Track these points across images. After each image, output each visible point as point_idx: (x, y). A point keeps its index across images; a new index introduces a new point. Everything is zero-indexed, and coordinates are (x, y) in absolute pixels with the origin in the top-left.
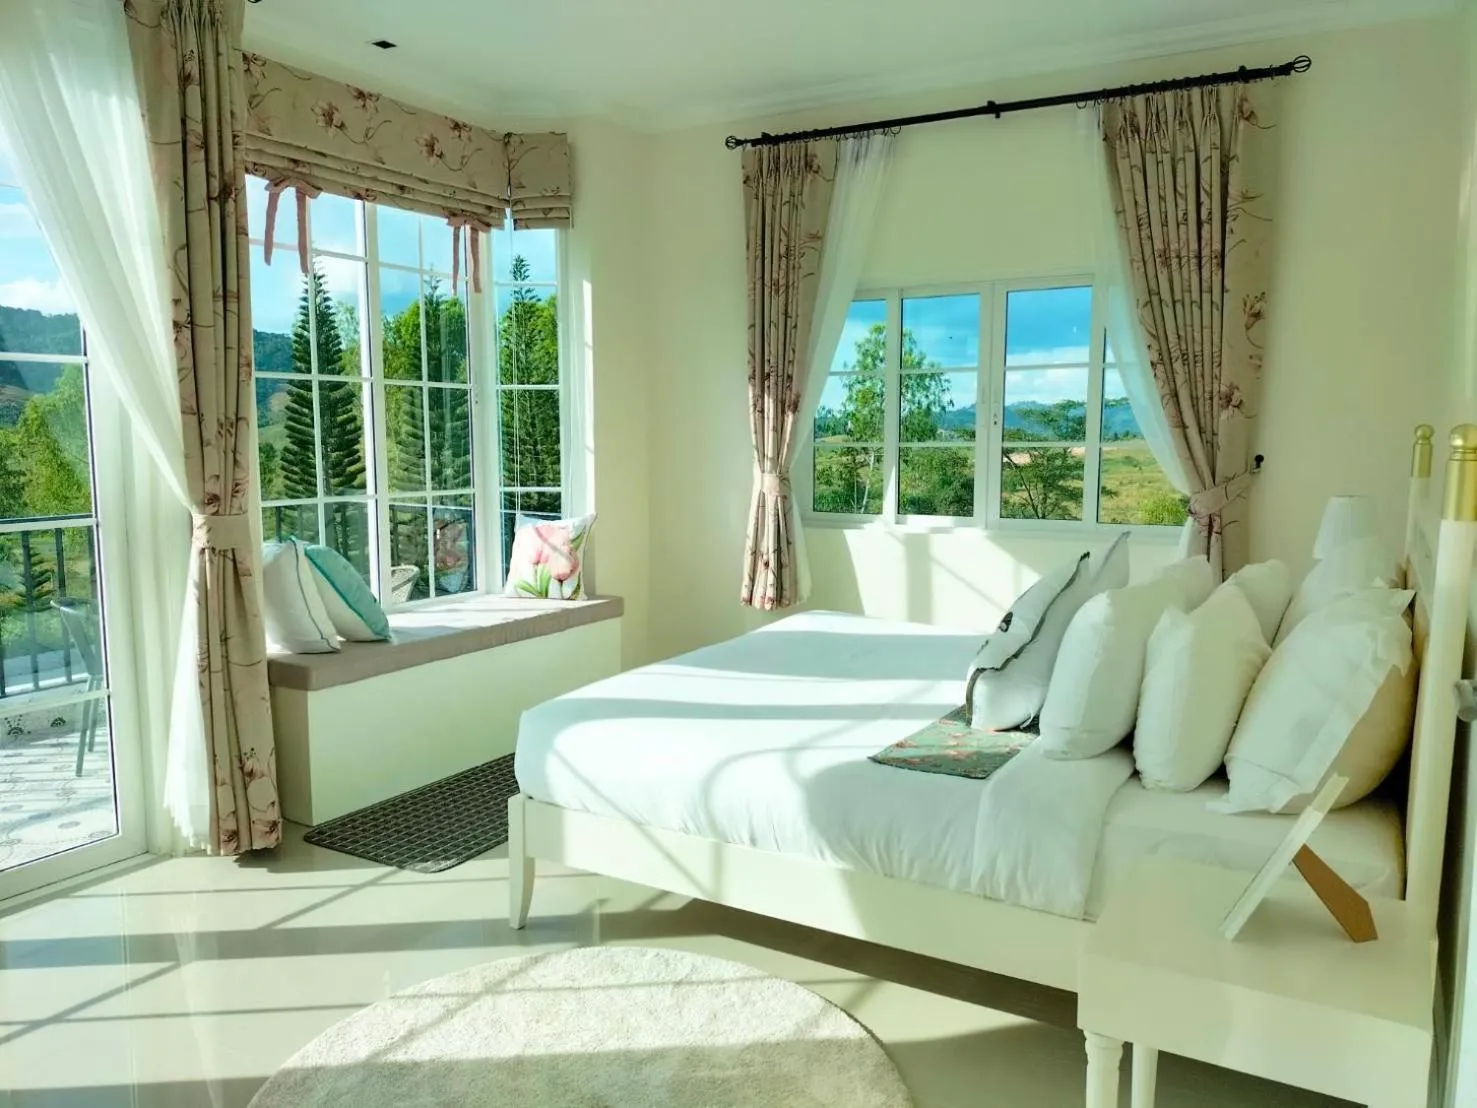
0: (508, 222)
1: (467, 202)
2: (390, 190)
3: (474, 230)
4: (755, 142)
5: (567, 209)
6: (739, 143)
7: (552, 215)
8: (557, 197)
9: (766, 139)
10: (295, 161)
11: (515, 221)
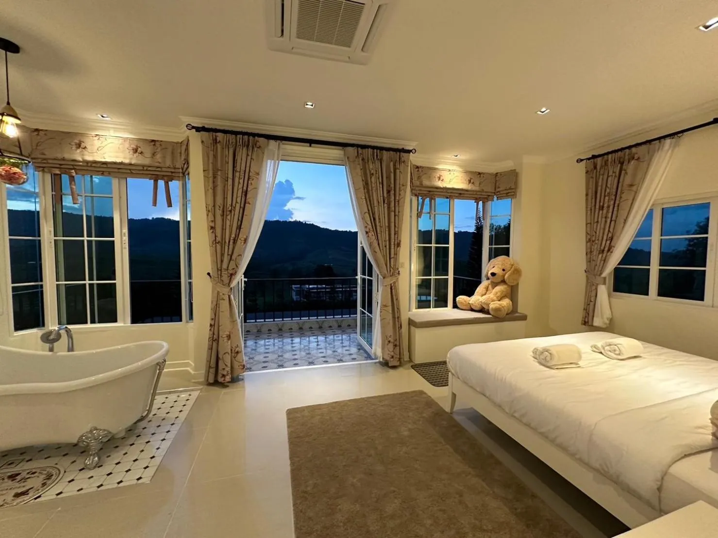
0: (495, 198)
1: (481, 195)
2: (457, 195)
3: (483, 203)
4: (589, 159)
5: (514, 192)
6: (582, 160)
7: (509, 194)
8: (510, 189)
9: (594, 157)
10: (430, 191)
11: (497, 198)
